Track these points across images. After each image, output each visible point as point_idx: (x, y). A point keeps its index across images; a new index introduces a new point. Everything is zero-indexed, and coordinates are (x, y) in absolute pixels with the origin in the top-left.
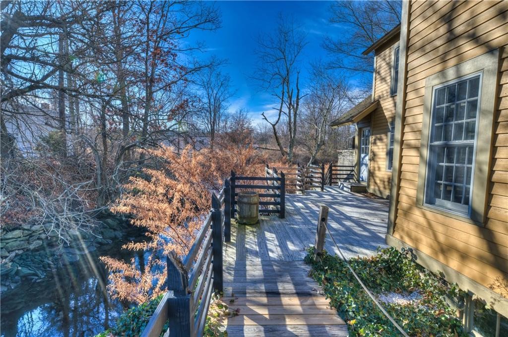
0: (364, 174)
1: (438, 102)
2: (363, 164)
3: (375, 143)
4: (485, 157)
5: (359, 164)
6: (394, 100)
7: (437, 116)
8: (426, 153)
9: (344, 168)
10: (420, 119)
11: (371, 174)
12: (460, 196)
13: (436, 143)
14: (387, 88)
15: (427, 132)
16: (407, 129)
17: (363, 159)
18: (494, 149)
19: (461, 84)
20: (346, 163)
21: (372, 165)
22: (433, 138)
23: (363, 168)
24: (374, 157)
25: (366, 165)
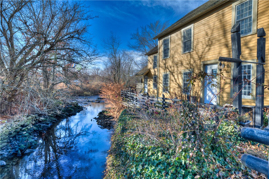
0: (146, 91)
1: (164, 76)
2: (146, 87)
3: (149, 81)
4: (169, 85)
5: (144, 88)
6: (154, 70)
7: (164, 78)
8: (163, 84)
9: (139, 89)
10: (162, 79)
11: (149, 90)
12: (167, 90)
13: (164, 83)
14: (152, 66)
15: (163, 81)
16: (160, 80)
17: (146, 86)
18: (170, 84)
19: (167, 74)
20: (139, 88)
21: (149, 88)
22: (164, 82)
23: (146, 89)
24: (149, 85)
25: (147, 88)
